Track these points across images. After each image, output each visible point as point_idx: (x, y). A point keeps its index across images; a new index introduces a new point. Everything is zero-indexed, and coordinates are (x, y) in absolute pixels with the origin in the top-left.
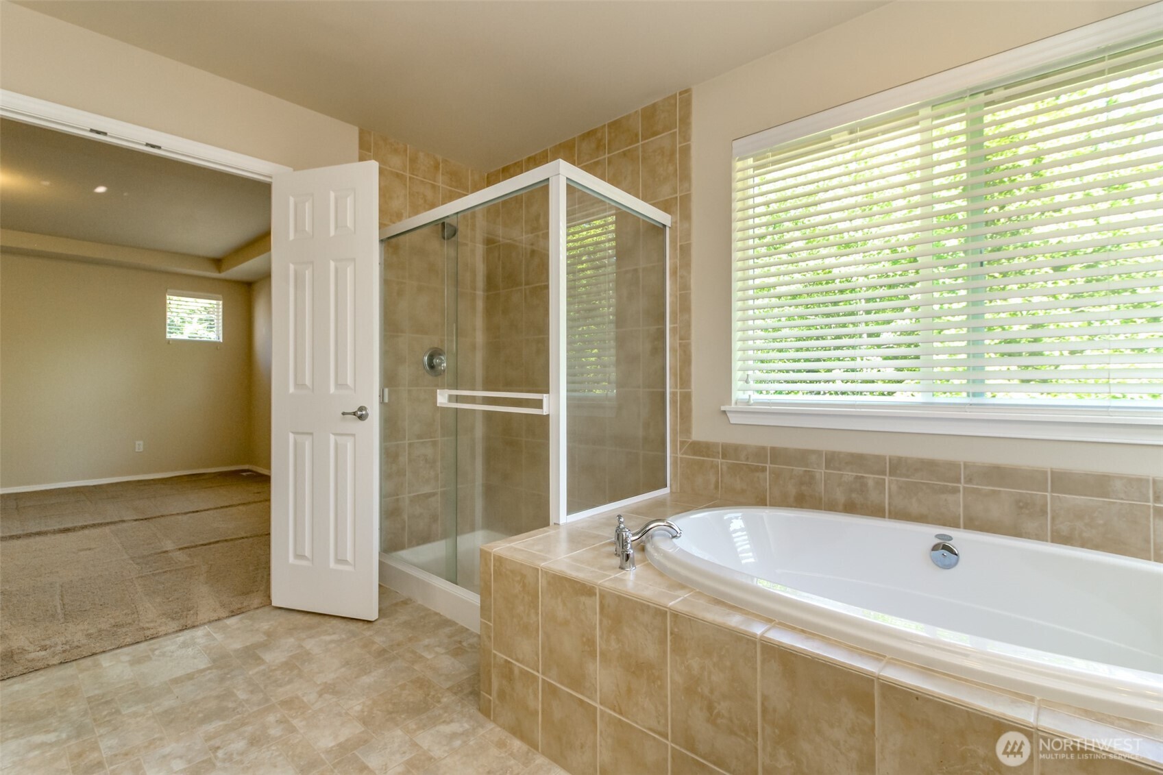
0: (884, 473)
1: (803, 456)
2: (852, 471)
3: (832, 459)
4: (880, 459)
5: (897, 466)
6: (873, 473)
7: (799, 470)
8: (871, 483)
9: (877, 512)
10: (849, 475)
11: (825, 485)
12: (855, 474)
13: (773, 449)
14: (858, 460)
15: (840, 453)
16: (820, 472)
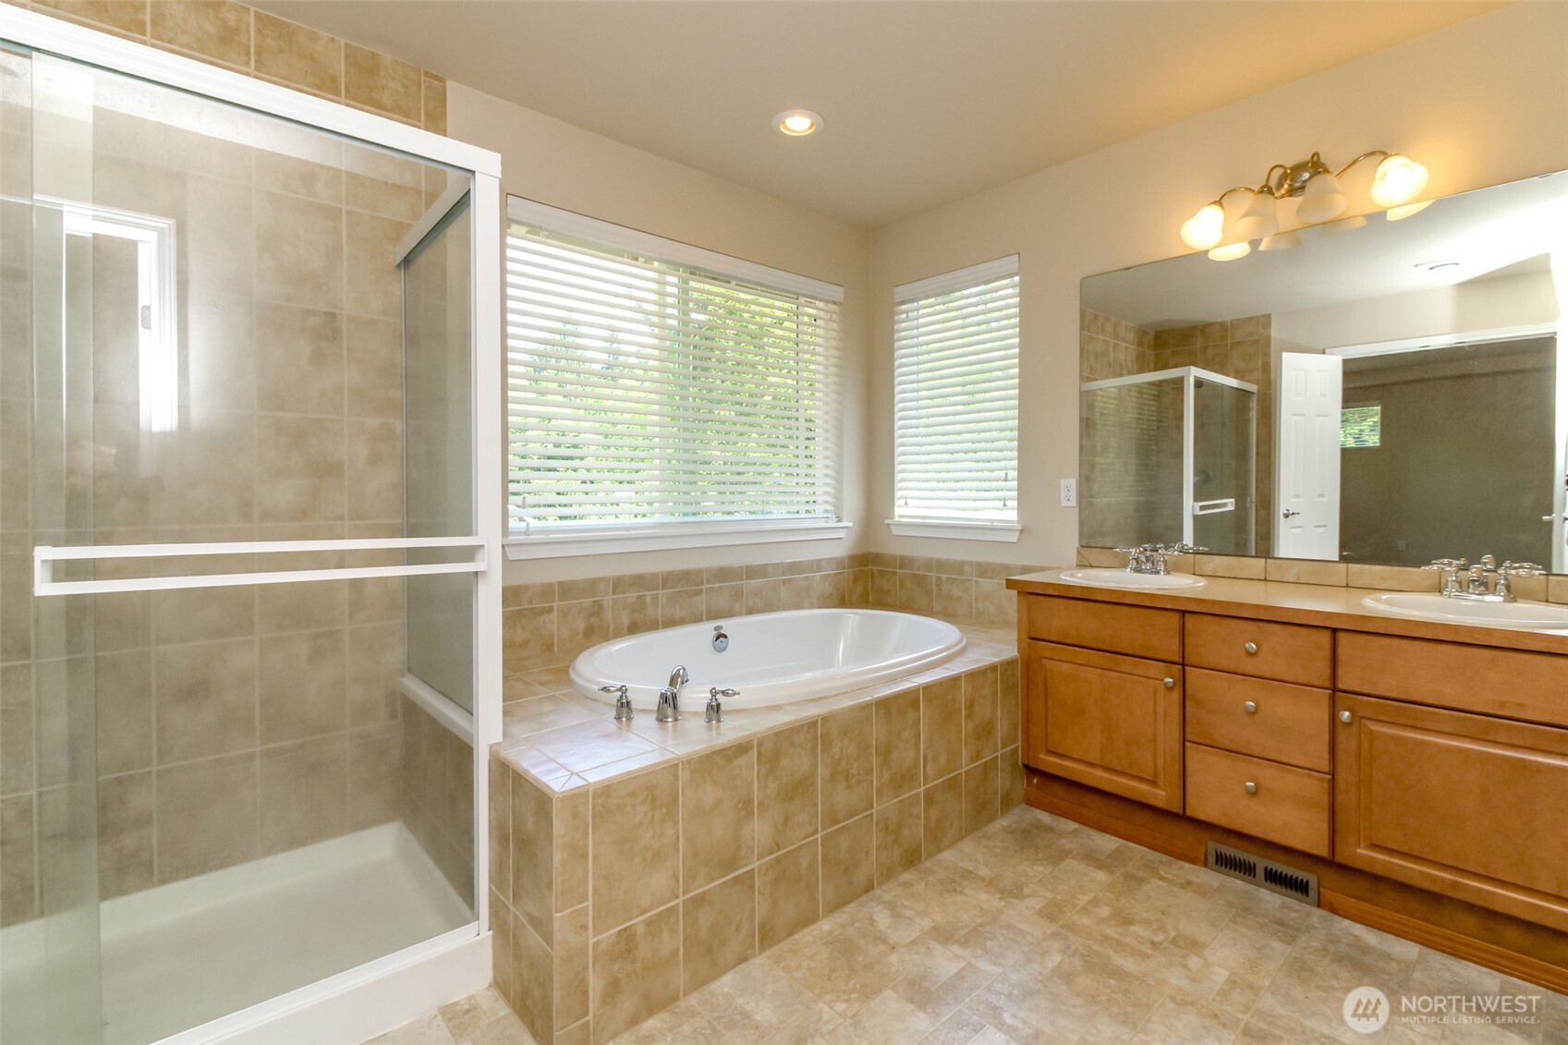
0: (657, 589)
1: (591, 586)
2: (634, 592)
3: (619, 584)
4: (654, 575)
5: (668, 579)
6: (649, 590)
7: (588, 601)
8: (649, 600)
9: (653, 626)
10: (631, 596)
11: (613, 611)
12: (637, 594)
13: (561, 584)
14: (639, 581)
15: (624, 576)
16: (607, 599)
